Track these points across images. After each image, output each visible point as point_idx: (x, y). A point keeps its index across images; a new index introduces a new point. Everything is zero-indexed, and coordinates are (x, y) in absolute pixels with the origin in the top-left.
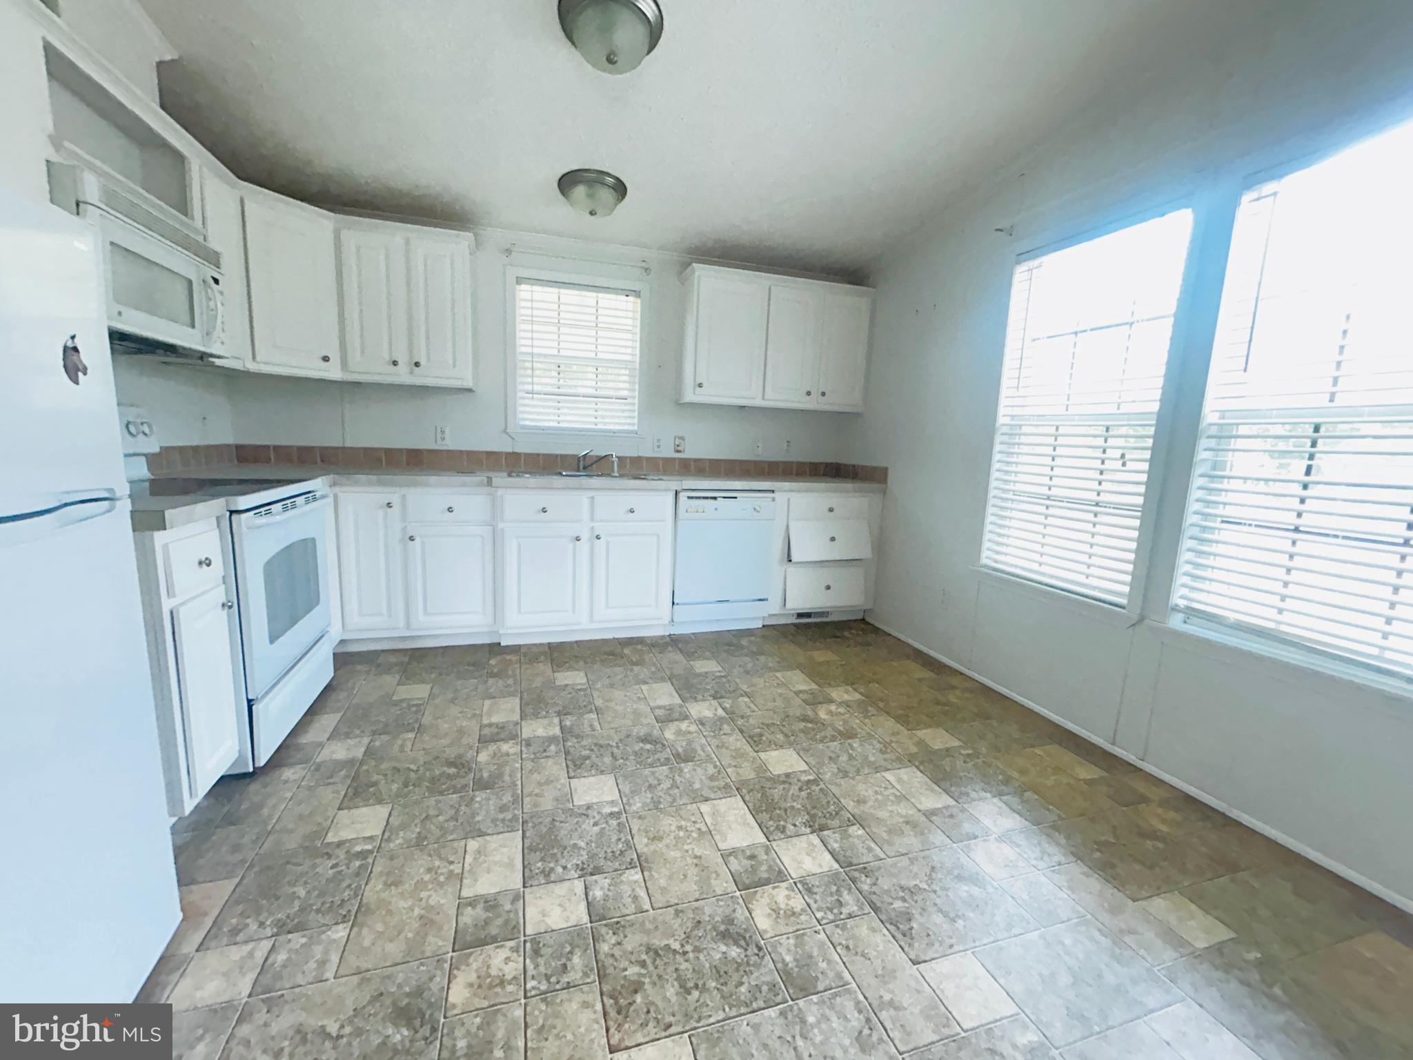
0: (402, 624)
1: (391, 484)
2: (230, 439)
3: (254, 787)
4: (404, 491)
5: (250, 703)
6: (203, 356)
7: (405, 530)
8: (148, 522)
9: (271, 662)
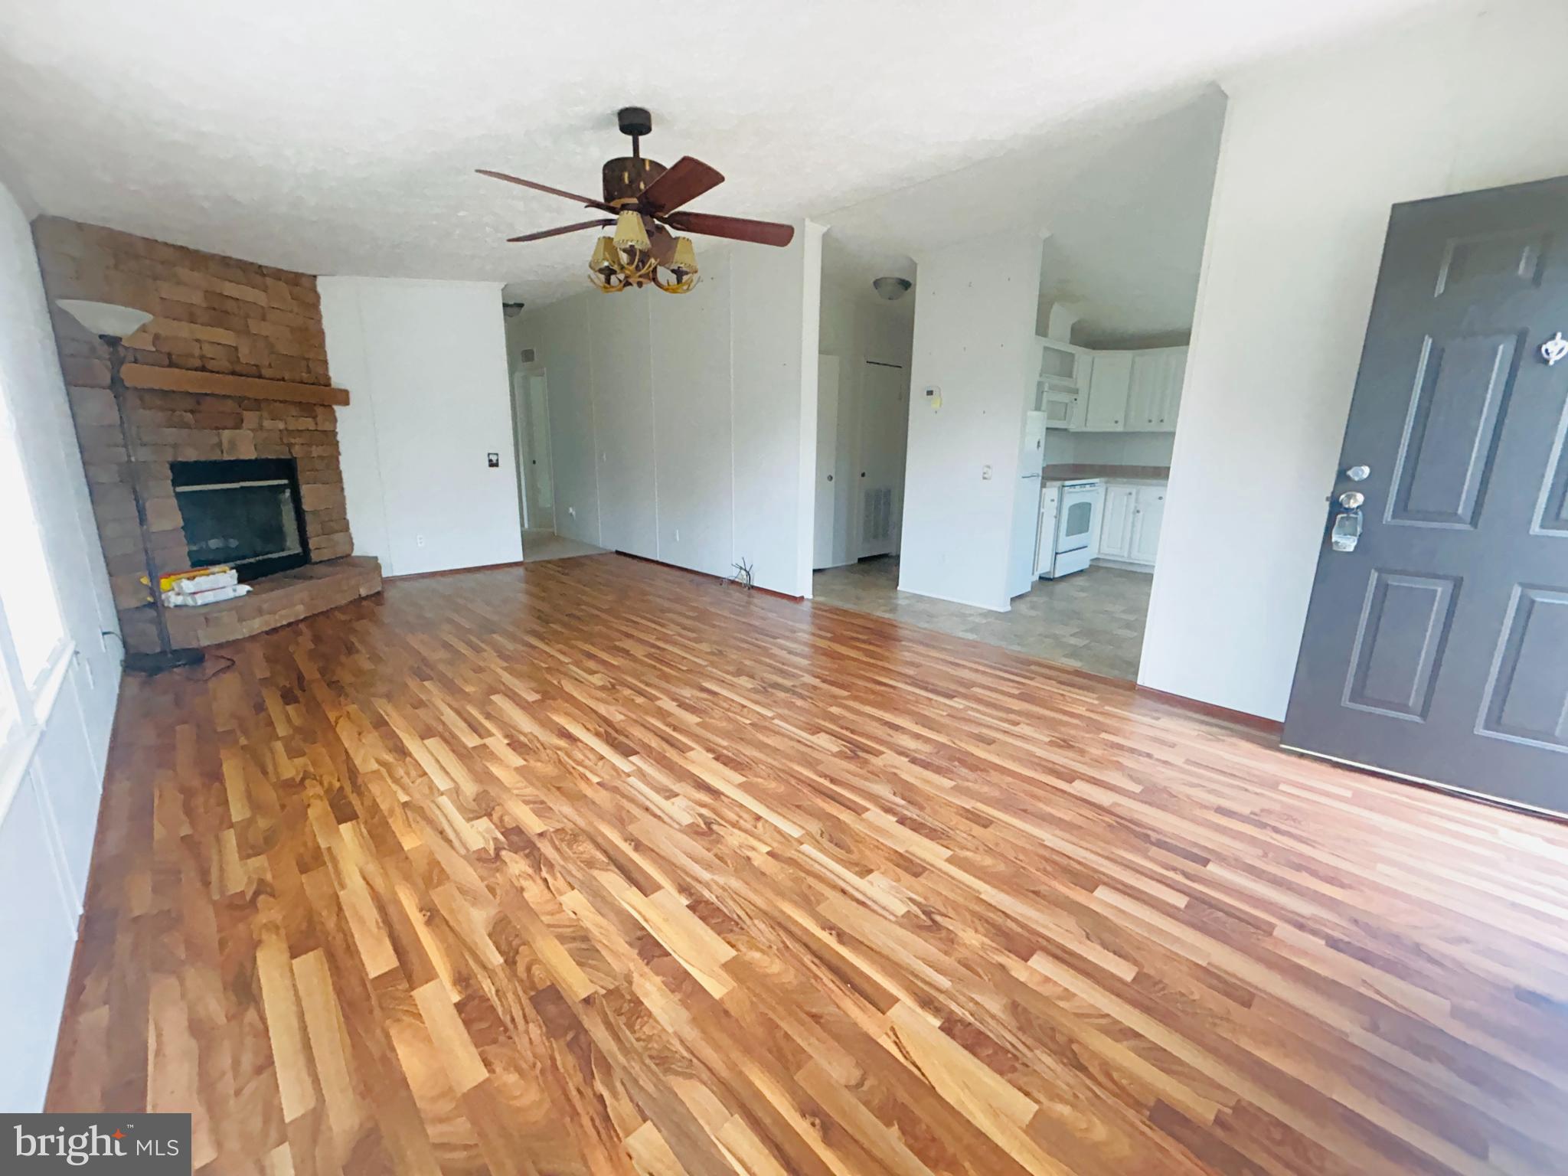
0: (1126, 555)
1: (1132, 483)
2: (1071, 461)
3: (1051, 583)
5: (1057, 554)
6: (1065, 430)
7: (1136, 507)
8: (1043, 486)
9: (1066, 542)
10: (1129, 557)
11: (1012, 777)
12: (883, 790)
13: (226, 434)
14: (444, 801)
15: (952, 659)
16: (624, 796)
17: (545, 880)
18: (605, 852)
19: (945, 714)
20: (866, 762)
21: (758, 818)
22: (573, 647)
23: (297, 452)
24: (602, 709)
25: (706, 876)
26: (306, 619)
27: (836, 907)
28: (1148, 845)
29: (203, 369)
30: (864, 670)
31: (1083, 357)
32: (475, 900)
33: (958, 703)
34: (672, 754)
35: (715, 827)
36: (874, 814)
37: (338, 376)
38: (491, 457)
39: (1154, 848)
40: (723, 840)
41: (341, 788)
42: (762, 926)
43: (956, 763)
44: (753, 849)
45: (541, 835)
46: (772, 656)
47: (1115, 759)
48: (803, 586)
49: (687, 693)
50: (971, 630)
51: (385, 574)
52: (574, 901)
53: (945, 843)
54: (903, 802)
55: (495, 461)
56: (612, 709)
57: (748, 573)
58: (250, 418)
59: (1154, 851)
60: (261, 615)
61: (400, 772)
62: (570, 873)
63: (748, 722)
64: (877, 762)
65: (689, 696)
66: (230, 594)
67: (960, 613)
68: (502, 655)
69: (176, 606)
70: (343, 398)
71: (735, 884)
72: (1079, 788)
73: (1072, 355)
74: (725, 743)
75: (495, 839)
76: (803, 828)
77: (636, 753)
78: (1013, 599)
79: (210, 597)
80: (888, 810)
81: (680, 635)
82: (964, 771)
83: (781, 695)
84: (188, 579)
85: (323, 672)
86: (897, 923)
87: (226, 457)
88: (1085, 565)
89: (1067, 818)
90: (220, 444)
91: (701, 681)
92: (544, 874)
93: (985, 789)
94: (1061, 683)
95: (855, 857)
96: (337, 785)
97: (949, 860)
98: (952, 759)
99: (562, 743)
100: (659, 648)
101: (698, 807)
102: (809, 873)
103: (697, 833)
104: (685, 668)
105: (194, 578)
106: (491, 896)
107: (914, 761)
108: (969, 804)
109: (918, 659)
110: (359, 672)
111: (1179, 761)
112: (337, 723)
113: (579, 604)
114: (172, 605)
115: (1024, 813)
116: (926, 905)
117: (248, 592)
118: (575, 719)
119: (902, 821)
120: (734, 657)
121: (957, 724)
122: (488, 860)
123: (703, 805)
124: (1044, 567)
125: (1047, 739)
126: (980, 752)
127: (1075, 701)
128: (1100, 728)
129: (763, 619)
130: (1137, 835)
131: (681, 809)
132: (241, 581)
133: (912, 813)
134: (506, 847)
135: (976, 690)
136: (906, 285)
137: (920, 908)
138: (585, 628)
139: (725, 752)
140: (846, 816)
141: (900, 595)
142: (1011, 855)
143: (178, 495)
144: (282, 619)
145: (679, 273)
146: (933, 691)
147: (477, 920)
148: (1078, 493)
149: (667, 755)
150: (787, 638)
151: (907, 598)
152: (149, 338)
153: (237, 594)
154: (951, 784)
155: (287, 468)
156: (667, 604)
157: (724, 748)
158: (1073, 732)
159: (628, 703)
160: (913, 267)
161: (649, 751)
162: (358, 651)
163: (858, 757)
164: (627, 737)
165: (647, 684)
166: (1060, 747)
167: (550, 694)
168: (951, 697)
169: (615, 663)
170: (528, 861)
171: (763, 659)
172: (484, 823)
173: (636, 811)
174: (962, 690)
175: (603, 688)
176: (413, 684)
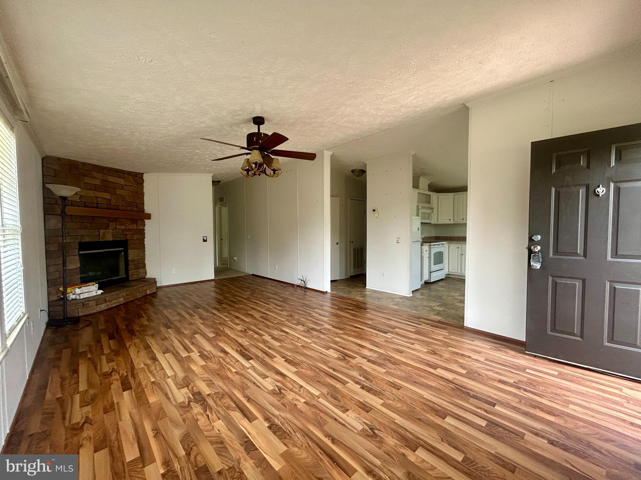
1: (459, 243)
2: (434, 235)
4: (461, 245)
5: (430, 272)
6: (430, 223)
7: (461, 253)
8: (422, 245)
9: (434, 268)
10: (461, 272)
11: (410, 367)
12: (355, 374)
13: (102, 231)
14: (170, 381)
15: (387, 317)
16: (246, 378)
17: (208, 416)
18: (235, 403)
19: (383, 340)
20: (349, 362)
21: (301, 387)
22: (230, 314)
23: (129, 237)
24: (240, 340)
25: (277, 413)
26: (123, 304)
27: (332, 426)
28: (469, 397)
29: (97, 207)
30: (349, 322)
31: (434, 196)
32: (177, 425)
33: (389, 336)
34: (267, 359)
35: (282, 391)
36: (351, 385)
37: (148, 209)
38: (204, 238)
39: (472, 398)
40: (286, 397)
41: (127, 376)
42: (299, 436)
43: (387, 362)
44: (298, 400)
45: (208, 395)
46: (312, 317)
47: (455, 359)
48: (327, 287)
49: (275, 333)
50: (396, 305)
51: (158, 285)
52: (219, 425)
53: (381, 397)
54: (364, 379)
55: (205, 240)
56: (244, 340)
57: (304, 282)
58: (112, 225)
59: (472, 400)
60: (106, 302)
61: (153, 368)
62: (219, 412)
63: (300, 345)
64: (354, 361)
65: (276, 334)
66: (94, 294)
67: (392, 297)
68: (201, 318)
69: (72, 299)
70: (149, 216)
71: (289, 416)
72: (439, 372)
73: (430, 195)
74: (290, 354)
75: (189, 397)
76: (320, 391)
77: (252, 359)
78: (413, 292)
79: (86, 295)
80: (357, 383)
81: (275, 308)
82: (390, 365)
83: (315, 333)
84: (79, 288)
85: (127, 326)
86: (358, 434)
87: (101, 240)
88: (443, 277)
89: (434, 385)
90: (99, 235)
91: (282, 327)
92: (208, 413)
93: (399, 373)
94: (432, 326)
95: (342, 404)
96: (125, 374)
97: (382, 405)
98: (385, 360)
99: (222, 355)
100: (266, 314)
101: (276, 382)
102: (321, 411)
103: (274, 393)
104: (276, 322)
105: (81, 287)
106: (184, 424)
107: (369, 361)
108: (391, 379)
109: (373, 317)
110: (142, 326)
111: (482, 359)
112: (129, 347)
113: (234, 296)
114: (70, 299)
115: (415, 383)
116: (370, 425)
117: (102, 293)
118: (229, 344)
119: (363, 387)
120: (297, 317)
121: (388, 344)
122: (185, 407)
123: (278, 381)
124: (426, 278)
125: (426, 351)
126: (398, 357)
127: (438, 334)
128: (447, 345)
129: (310, 301)
130: (464, 392)
131: (269, 384)
132: (99, 289)
133: (367, 384)
134: (193, 401)
135: (397, 330)
136: (363, 172)
137: (368, 427)
138: (237, 306)
139: (290, 358)
140: (339, 386)
141: (367, 291)
142: (409, 402)
143: (80, 255)
144: (114, 303)
145: (274, 171)
146: (378, 331)
147: (176, 434)
148: (437, 248)
149: (265, 359)
150: (319, 309)
151: (370, 291)
152: (78, 197)
153: (97, 294)
154: (384, 370)
155: (124, 244)
156: (271, 295)
157: (290, 356)
158: (437, 347)
159: (252, 338)
160: (365, 165)
161: (257, 357)
162: (143, 317)
163: (346, 359)
164: (249, 352)
165: (260, 329)
166: (431, 354)
167: (219, 334)
168: (386, 333)
169: (248, 321)
170: (201, 407)
171: (308, 318)
172: (185, 390)
173: (250, 384)
174: (391, 330)
175: (241, 331)
176: (163, 329)
